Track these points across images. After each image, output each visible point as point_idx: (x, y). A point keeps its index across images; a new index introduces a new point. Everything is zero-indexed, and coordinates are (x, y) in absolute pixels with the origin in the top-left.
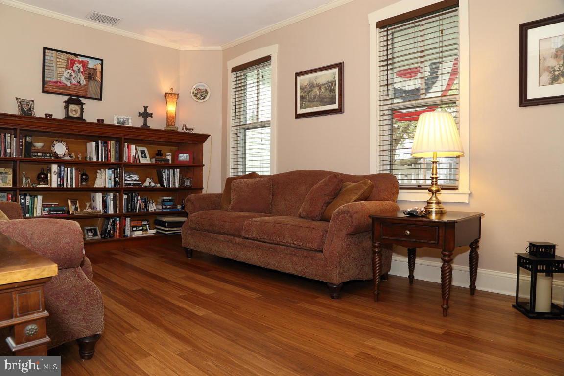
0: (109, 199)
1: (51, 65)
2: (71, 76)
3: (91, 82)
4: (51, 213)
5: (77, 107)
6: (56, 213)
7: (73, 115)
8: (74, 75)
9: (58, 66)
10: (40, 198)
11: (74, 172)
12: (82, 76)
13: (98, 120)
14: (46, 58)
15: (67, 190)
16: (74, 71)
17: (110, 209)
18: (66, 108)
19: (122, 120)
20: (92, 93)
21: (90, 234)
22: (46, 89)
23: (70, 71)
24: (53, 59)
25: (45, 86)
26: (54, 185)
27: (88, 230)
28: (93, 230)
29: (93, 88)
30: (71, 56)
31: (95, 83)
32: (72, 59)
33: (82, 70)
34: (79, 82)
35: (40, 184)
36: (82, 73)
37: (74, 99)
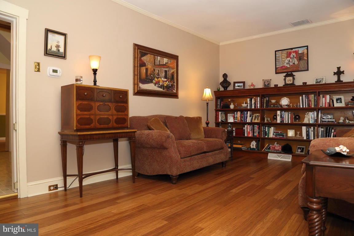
0: (311, 131)
1: (279, 59)
2: (289, 61)
3: (301, 61)
4: (277, 136)
5: (291, 78)
6: (279, 136)
7: (289, 83)
8: (291, 60)
9: (282, 58)
10: (272, 128)
11: (290, 115)
12: (296, 59)
13: (303, 83)
14: (277, 56)
15: (286, 124)
16: (291, 58)
17: (311, 136)
18: (285, 80)
19: (319, 80)
20: (302, 67)
21: (299, 150)
22: (277, 72)
23: (289, 59)
24: (279, 55)
25: (277, 70)
26: (279, 121)
27: (299, 148)
28: (302, 149)
29: (302, 64)
30: (289, 50)
31: (304, 61)
32: (289, 52)
33: (295, 56)
34: (294, 64)
35: (274, 121)
36: (295, 58)
37: (289, 74)
